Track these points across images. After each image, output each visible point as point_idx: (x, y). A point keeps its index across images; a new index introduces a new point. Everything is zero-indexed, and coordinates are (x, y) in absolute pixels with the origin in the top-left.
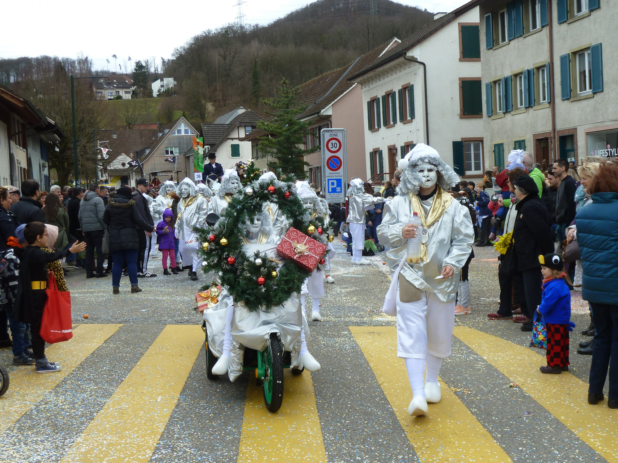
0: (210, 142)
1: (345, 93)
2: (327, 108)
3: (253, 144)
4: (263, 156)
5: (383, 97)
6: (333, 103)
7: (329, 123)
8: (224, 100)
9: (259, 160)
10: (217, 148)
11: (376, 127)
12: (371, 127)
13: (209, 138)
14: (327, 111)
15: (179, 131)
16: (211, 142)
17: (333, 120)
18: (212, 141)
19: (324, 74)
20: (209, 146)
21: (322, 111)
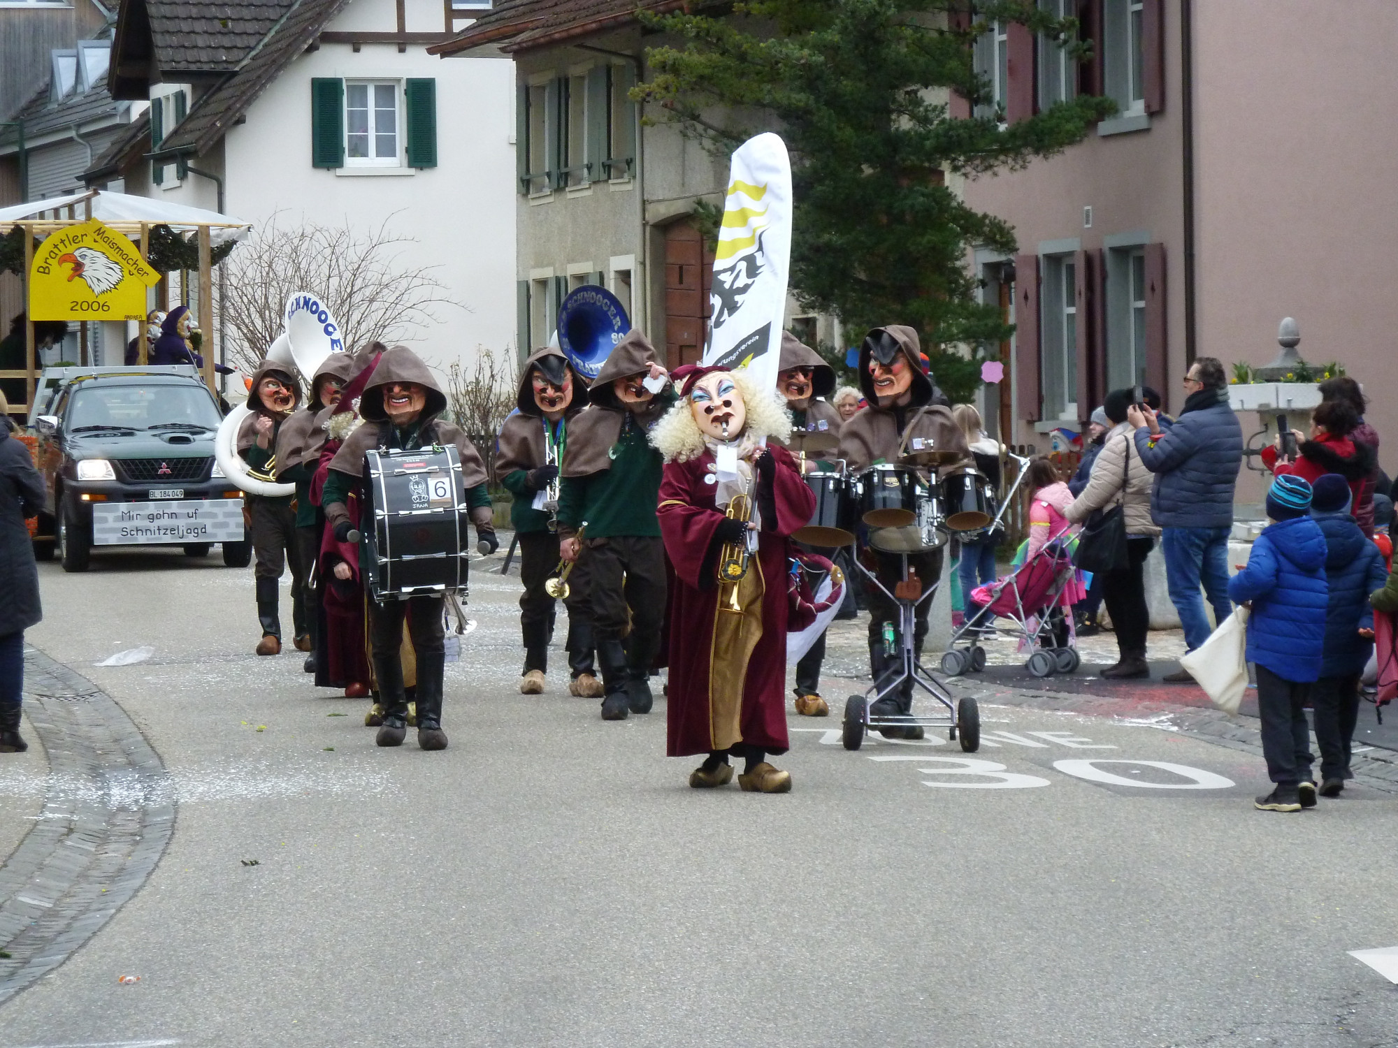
0: (191, 55)
3: (534, 81)
4: (607, 168)
9: (582, 193)
10: (248, 102)
13: (185, 26)
16: (203, 59)
18: (212, 51)
20: (186, 88)
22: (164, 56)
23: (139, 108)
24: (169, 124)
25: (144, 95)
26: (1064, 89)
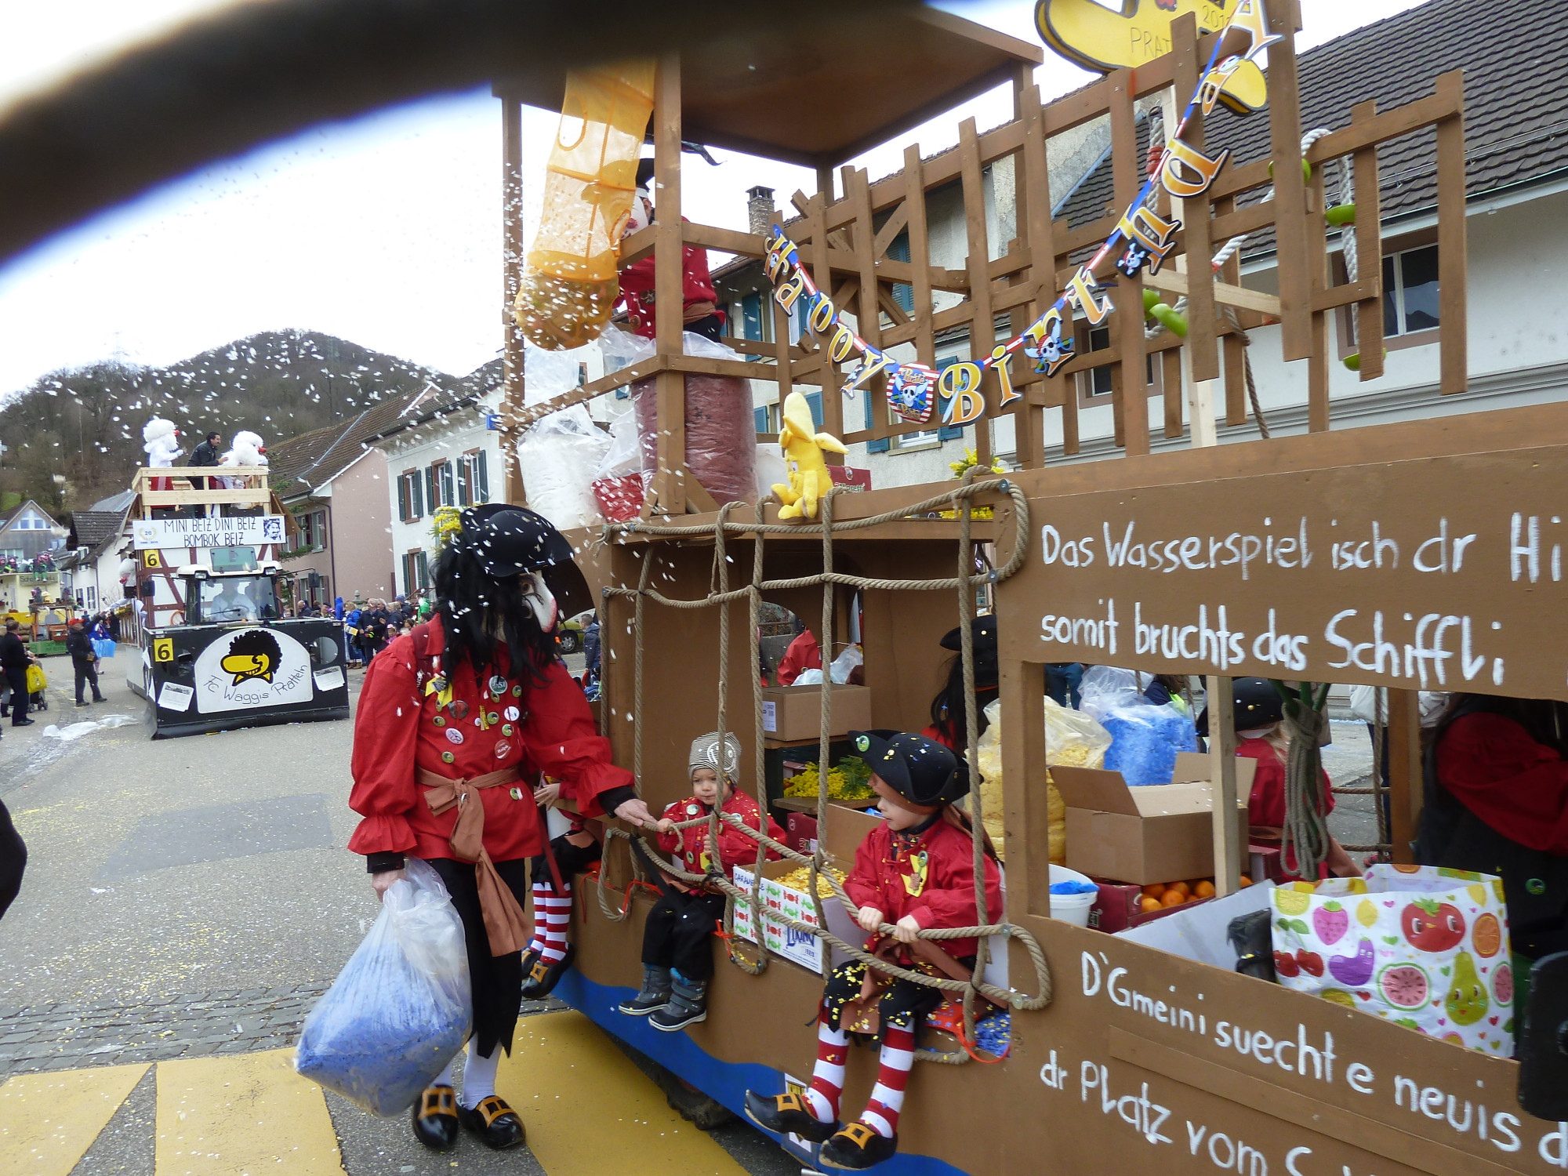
0: (89, 540)
1: (353, 463)
2: (323, 485)
5: (427, 470)
6: (333, 478)
7: (327, 509)
8: (94, 477)
10: (104, 550)
11: (414, 516)
12: (405, 516)
13: (86, 534)
14: (322, 491)
15: (25, 524)
16: (91, 541)
17: (334, 505)
18: (93, 539)
19: (302, 436)
20: (88, 548)
21: (315, 491)
22: (80, 541)
23: (74, 553)
24: (83, 556)
25: (76, 550)
26: (304, 543)
